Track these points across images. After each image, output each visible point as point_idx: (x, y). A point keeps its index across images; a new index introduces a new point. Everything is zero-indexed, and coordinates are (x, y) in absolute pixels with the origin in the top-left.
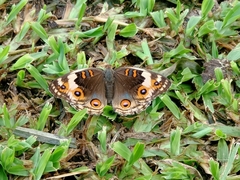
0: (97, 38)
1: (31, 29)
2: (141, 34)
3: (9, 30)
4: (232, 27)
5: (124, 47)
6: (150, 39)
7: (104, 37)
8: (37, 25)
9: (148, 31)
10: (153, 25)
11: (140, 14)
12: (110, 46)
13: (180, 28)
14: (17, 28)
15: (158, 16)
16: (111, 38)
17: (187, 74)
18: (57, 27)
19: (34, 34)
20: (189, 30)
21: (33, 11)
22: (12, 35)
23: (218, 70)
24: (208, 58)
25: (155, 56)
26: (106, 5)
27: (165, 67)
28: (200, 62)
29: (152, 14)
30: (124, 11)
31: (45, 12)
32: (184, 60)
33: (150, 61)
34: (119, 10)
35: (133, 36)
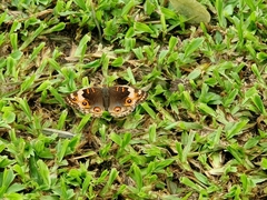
0: (96, 68)
1: (48, 64)
2: (127, 64)
3: (32, 65)
4: (191, 57)
5: (115, 73)
6: (133, 67)
7: (100, 68)
8: (52, 61)
9: (132, 62)
10: (135, 58)
11: (125, 51)
12: (105, 73)
13: (154, 59)
14: (38, 64)
15: (138, 51)
16: (105, 67)
17: (159, 89)
18: (66, 62)
19: (51, 67)
20: (160, 60)
21: (49, 51)
22: (35, 68)
23: (181, 85)
24: (174, 78)
25: (137, 79)
26: (101, 45)
27: (144, 85)
28: (169, 81)
29: (134, 50)
30: (114, 49)
31: (57, 52)
32: (157, 80)
33: (134, 82)
34: (110, 48)
35: (120, 66)
